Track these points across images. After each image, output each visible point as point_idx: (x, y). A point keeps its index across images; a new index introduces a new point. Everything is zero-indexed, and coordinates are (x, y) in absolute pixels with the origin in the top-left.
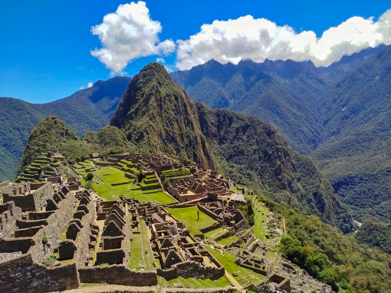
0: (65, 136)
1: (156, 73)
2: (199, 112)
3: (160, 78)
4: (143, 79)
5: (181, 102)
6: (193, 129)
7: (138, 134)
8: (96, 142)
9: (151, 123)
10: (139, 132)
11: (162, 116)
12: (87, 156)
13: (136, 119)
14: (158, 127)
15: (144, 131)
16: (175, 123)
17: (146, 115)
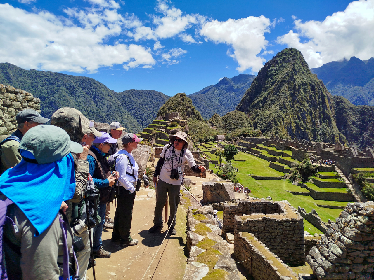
0: (190, 116)
1: (292, 59)
2: (337, 108)
3: (295, 64)
4: (275, 66)
5: (319, 92)
6: (330, 125)
7: (264, 124)
8: (220, 127)
9: (281, 113)
10: (266, 122)
11: (293, 107)
12: (211, 138)
13: (264, 109)
14: (288, 119)
15: (272, 121)
16: (309, 117)
17: (276, 105)
